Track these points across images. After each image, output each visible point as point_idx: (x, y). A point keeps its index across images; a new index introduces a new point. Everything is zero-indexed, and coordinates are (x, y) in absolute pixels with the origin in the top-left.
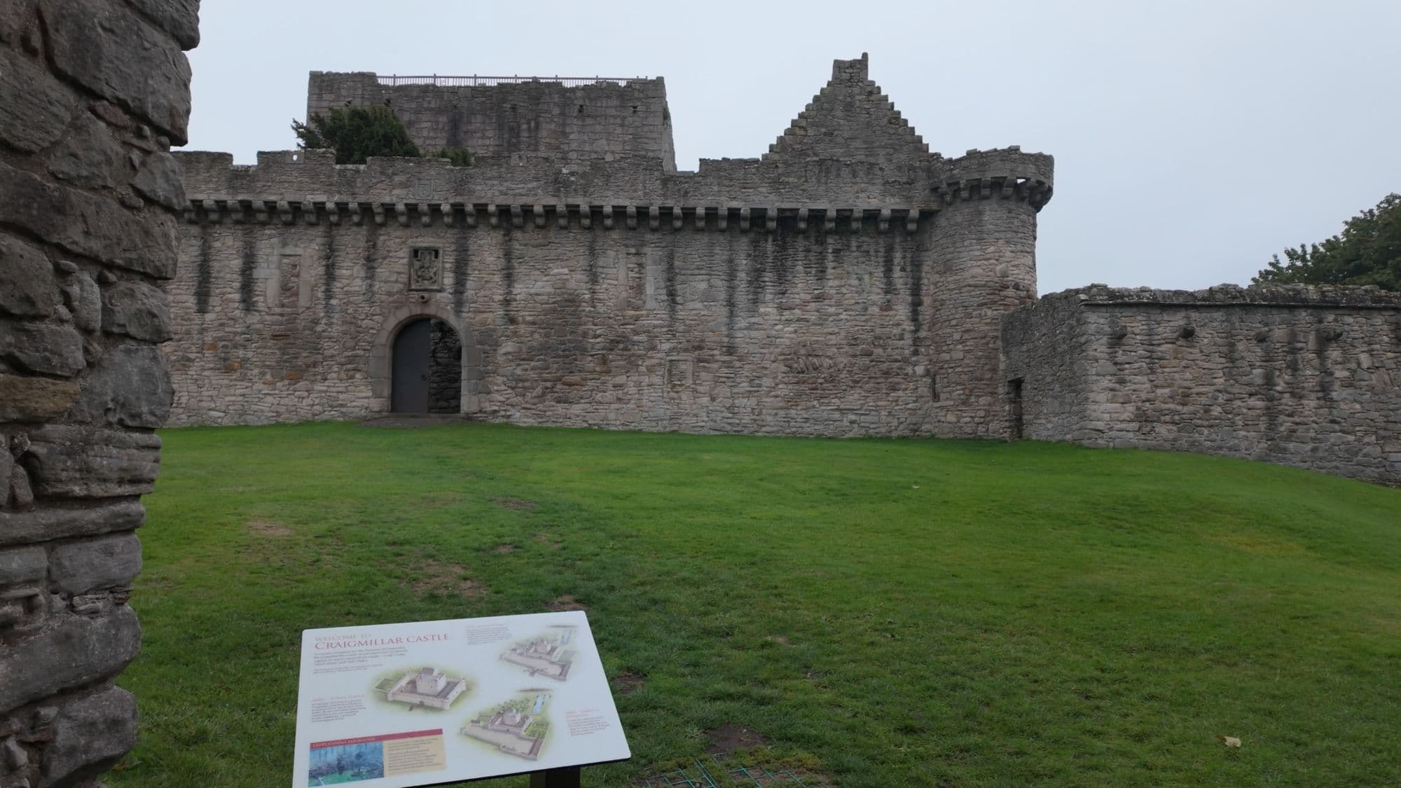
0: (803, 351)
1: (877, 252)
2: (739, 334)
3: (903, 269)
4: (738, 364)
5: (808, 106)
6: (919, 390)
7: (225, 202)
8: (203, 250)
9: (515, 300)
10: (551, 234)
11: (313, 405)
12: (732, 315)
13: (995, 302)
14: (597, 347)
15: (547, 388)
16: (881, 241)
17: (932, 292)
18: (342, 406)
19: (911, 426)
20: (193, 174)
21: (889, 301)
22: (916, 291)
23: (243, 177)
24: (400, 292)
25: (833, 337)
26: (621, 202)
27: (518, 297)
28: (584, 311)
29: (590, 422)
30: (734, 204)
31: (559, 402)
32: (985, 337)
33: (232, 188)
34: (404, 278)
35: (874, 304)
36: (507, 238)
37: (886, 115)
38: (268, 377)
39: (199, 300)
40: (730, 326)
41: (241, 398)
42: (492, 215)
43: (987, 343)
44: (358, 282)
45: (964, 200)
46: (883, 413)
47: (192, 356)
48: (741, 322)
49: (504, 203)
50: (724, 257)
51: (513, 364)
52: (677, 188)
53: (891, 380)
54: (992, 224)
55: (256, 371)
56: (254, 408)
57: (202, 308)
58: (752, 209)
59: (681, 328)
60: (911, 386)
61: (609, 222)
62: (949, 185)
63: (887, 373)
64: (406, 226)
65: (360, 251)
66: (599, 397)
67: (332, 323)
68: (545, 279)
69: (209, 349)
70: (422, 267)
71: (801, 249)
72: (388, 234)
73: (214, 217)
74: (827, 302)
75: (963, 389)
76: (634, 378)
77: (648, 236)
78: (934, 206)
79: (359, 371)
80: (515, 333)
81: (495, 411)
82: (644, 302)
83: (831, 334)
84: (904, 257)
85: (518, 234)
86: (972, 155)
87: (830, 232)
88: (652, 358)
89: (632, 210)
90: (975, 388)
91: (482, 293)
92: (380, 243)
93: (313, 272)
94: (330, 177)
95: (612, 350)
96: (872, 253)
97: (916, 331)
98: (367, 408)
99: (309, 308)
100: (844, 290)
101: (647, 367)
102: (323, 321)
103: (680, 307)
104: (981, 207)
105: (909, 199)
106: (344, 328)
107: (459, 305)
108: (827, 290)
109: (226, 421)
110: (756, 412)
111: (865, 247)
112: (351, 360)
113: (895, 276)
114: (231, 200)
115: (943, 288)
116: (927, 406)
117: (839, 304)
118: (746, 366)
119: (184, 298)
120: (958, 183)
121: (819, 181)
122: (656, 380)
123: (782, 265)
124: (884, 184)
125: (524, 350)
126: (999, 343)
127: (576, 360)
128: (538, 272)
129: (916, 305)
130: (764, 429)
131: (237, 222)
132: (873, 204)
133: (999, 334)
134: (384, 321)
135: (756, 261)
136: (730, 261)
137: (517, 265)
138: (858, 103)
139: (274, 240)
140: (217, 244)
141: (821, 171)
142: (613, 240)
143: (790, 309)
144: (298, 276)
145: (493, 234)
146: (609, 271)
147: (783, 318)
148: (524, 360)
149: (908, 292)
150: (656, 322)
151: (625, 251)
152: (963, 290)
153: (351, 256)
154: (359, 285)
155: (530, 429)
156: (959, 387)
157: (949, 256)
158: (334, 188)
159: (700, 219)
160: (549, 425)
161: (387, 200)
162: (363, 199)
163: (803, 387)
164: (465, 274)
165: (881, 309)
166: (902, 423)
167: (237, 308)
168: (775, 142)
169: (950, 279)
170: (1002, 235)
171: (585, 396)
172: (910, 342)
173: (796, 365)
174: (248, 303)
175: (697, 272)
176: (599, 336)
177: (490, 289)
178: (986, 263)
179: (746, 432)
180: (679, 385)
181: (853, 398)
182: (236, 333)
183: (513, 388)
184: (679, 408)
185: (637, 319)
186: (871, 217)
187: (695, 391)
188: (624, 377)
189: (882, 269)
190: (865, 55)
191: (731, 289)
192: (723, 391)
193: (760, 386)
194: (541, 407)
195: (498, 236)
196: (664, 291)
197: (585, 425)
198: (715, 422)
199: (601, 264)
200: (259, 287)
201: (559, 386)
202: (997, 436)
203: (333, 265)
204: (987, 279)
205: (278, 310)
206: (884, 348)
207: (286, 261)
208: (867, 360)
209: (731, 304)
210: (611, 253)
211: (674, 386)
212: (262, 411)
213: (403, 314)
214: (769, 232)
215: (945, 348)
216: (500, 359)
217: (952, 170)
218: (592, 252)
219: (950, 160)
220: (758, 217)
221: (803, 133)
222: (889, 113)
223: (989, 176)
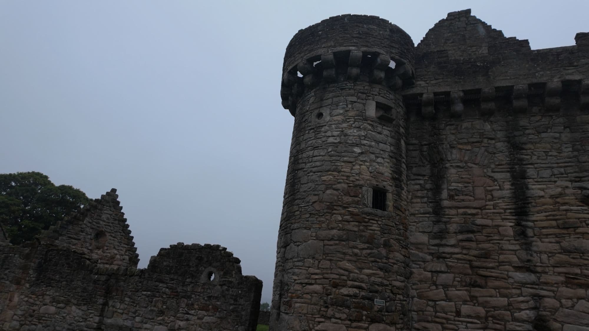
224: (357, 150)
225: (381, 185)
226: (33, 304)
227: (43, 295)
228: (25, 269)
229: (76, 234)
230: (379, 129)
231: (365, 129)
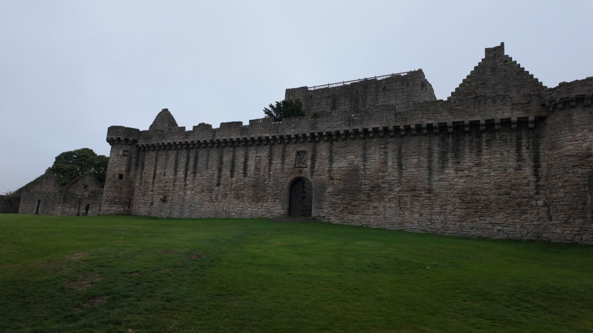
0: (470, 192)
1: (511, 140)
2: (434, 184)
3: (528, 148)
4: (434, 198)
5: (471, 72)
6: (541, 214)
7: (239, 138)
8: (233, 156)
9: (333, 170)
10: (348, 142)
11: (263, 212)
12: (430, 174)
13: (584, 165)
14: (366, 189)
15: (345, 207)
16: (514, 134)
17: (546, 160)
18: (272, 212)
19: (535, 234)
20: (231, 130)
21: (519, 165)
22: (536, 160)
23: (245, 130)
24: (292, 168)
25: (487, 185)
26: (376, 126)
27: (334, 169)
28: (360, 174)
29: (363, 223)
30: (430, 122)
31: (349, 214)
32: (577, 185)
33: (242, 134)
34: (294, 163)
35: (510, 167)
36: (331, 145)
37: (516, 71)
38: (250, 201)
39: (231, 173)
40: (430, 179)
41: (241, 208)
42: (325, 136)
43: (579, 188)
44: (279, 165)
45: (560, 109)
46: (518, 226)
47: (228, 193)
48: (436, 178)
49: (329, 131)
50: (427, 147)
51: (331, 196)
52: (401, 117)
53: (522, 208)
54: (578, 121)
55: (246, 198)
56: (245, 212)
57: (232, 177)
58: (439, 123)
59: (405, 181)
60: (535, 211)
61: (371, 135)
62: (550, 102)
63: (519, 205)
64: (295, 143)
65: (280, 153)
66: (366, 212)
67: (270, 181)
68: (345, 160)
69: (233, 190)
70: (300, 158)
71: (467, 141)
72: (289, 147)
73: (236, 144)
74: (483, 167)
75: (565, 214)
76: (382, 204)
77: (390, 140)
78: (544, 114)
79: (278, 199)
80: (333, 184)
81: (324, 217)
82: (387, 169)
83: (485, 183)
84: (528, 142)
85: (335, 143)
86: (563, 85)
87: (483, 131)
88: (391, 194)
89: (381, 128)
90: (573, 214)
91: (321, 167)
92: (287, 150)
93: (265, 162)
94: (271, 127)
95: (372, 191)
96: (508, 140)
97: (537, 181)
98: (280, 213)
99: (263, 175)
100: (493, 160)
101: (388, 199)
102: (267, 180)
103: (404, 171)
104: (571, 112)
105: (527, 111)
106: (274, 182)
107: (312, 172)
108: (483, 160)
109: (236, 217)
110: (444, 222)
111: (504, 138)
112: (276, 194)
113: (523, 152)
114: (241, 138)
115: (552, 157)
116: (545, 223)
117: (489, 167)
118: (438, 199)
119: (227, 172)
120: (555, 101)
121: (474, 107)
122: (393, 205)
123: (457, 149)
124: (512, 105)
125: (336, 191)
126: (587, 188)
127: (357, 195)
128: (342, 158)
129: (536, 167)
130: (448, 232)
131: (243, 145)
132: (507, 115)
133: (587, 183)
134: (287, 180)
135: (443, 148)
136: (430, 148)
137: (334, 156)
138: (499, 67)
139: (254, 151)
140: (237, 154)
141: (475, 102)
142: (374, 142)
143: (462, 170)
144: (260, 164)
145: (326, 144)
146: (372, 156)
147: (458, 175)
148: (336, 195)
149: (531, 160)
150: (392, 178)
151: (379, 147)
152: (563, 158)
153: (277, 156)
154: (279, 166)
155: (337, 225)
156: (562, 213)
157: (553, 140)
158: (272, 131)
159: (413, 130)
160: (345, 223)
161: (288, 134)
162: (280, 134)
163: (469, 211)
164: (315, 160)
165: (515, 170)
166: (530, 232)
167: (242, 176)
168: (454, 91)
169: (555, 152)
170: (586, 127)
171: (361, 211)
172: (534, 187)
173: (466, 199)
174: (245, 174)
175: (413, 154)
176: (367, 185)
177: (324, 166)
178: (576, 142)
179: (438, 232)
180: (404, 208)
181: (500, 217)
182: (241, 185)
183: (331, 207)
184: (404, 219)
185: (384, 177)
186: (506, 122)
187: (411, 211)
188: (378, 204)
189: (515, 149)
190: (502, 44)
191: (430, 162)
192: (426, 211)
193: (446, 209)
194: (342, 215)
195: (327, 144)
196: (397, 164)
197: (360, 224)
198: (422, 226)
199: (368, 153)
200: (248, 168)
201: (350, 207)
202: (588, 243)
203: (271, 159)
204: (578, 152)
205: (254, 176)
206: (517, 190)
207: (257, 158)
208: (507, 197)
209: (430, 169)
210: (373, 148)
211: (401, 208)
212: (247, 213)
213: (293, 177)
214: (449, 134)
215: (554, 191)
216: (327, 194)
217: (551, 94)
218: (365, 148)
219: (550, 89)
220: (443, 127)
221: (469, 85)
222: (517, 69)
223: (573, 95)
224: (116, 165)
225: (121, 173)
226: (63, 209)
227: (65, 206)
228: (60, 199)
229: (76, 187)
230: (123, 158)
231: (118, 159)
